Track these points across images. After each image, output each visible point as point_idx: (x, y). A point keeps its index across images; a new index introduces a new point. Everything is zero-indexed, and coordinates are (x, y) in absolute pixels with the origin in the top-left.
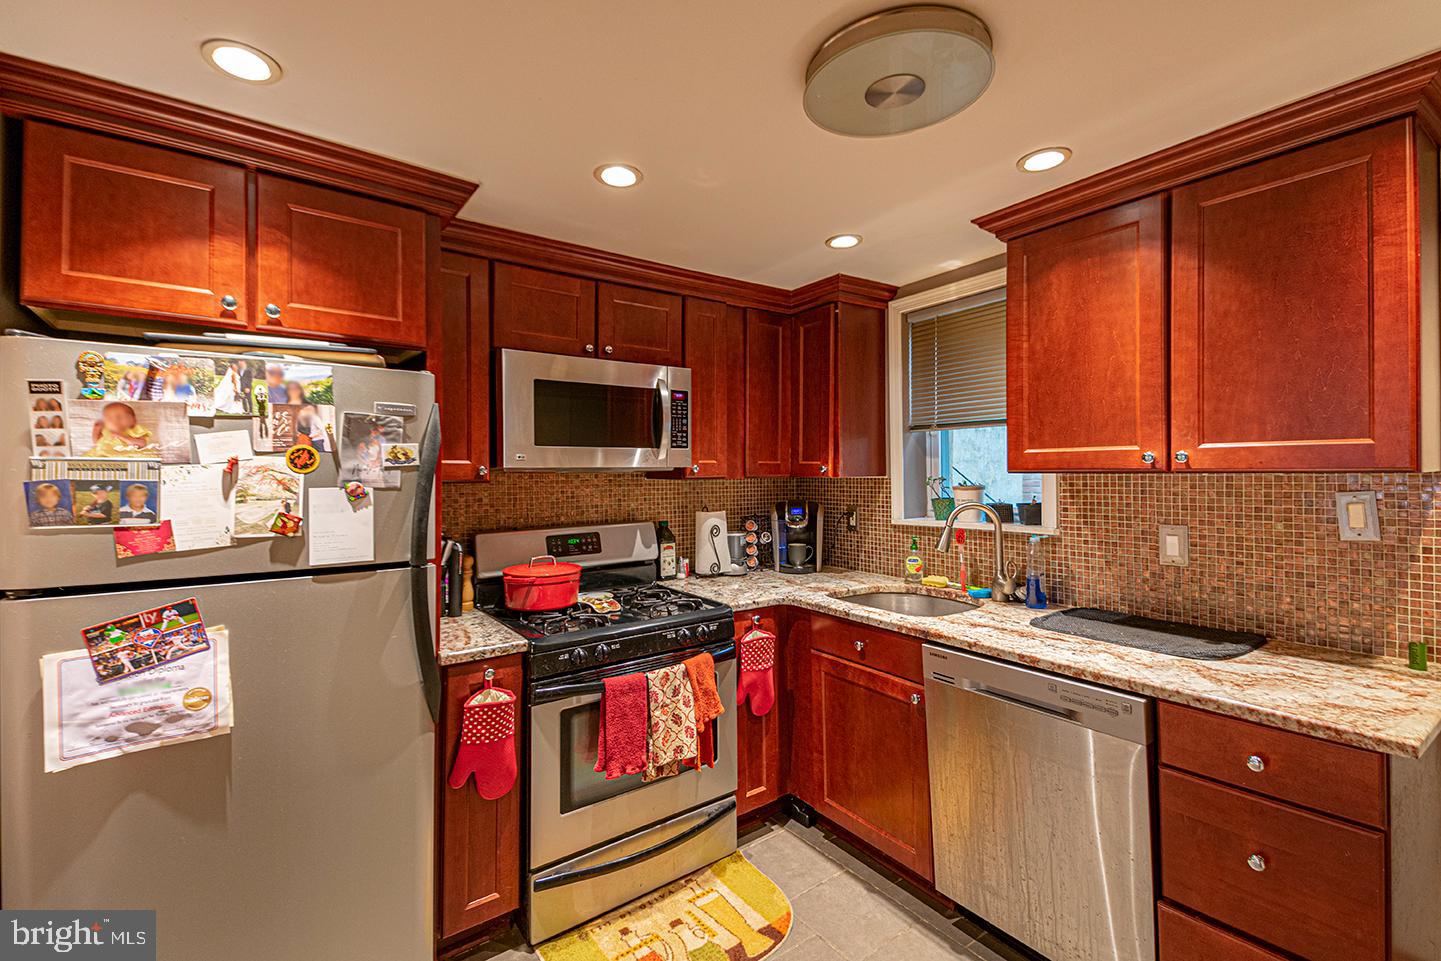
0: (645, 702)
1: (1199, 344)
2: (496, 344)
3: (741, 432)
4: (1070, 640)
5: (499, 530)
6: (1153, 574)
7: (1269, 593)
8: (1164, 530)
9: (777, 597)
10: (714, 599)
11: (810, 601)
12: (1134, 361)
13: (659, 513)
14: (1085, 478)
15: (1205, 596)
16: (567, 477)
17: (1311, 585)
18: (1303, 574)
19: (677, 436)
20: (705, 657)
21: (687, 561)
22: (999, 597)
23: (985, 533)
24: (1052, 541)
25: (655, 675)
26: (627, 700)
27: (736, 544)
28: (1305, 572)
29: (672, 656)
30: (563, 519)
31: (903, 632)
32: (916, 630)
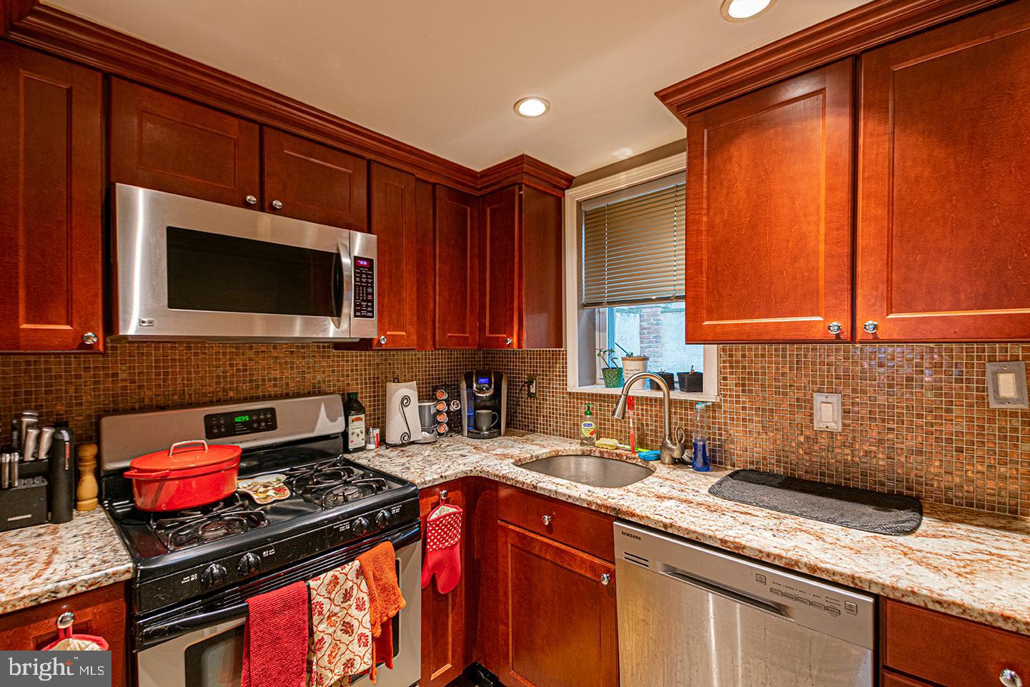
0: (306, 618)
1: (888, 212)
2: (112, 180)
3: (431, 306)
4: (757, 513)
5: (143, 409)
6: (807, 438)
7: (920, 458)
8: (818, 398)
9: (465, 469)
10: (399, 475)
11: (497, 473)
12: (818, 231)
13: (348, 384)
14: (743, 350)
15: (857, 459)
16: (237, 348)
17: (960, 450)
18: (952, 439)
19: (361, 305)
20: (386, 546)
21: (377, 431)
22: (667, 460)
23: (651, 399)
24: (714, 407)
25: (319, 582)
26: (281, 620)
27: (427, 413)
28: (954, 438)
29: (345, 551)
30: (231, 394)
31: (593, 508)
32: (607, 507)
